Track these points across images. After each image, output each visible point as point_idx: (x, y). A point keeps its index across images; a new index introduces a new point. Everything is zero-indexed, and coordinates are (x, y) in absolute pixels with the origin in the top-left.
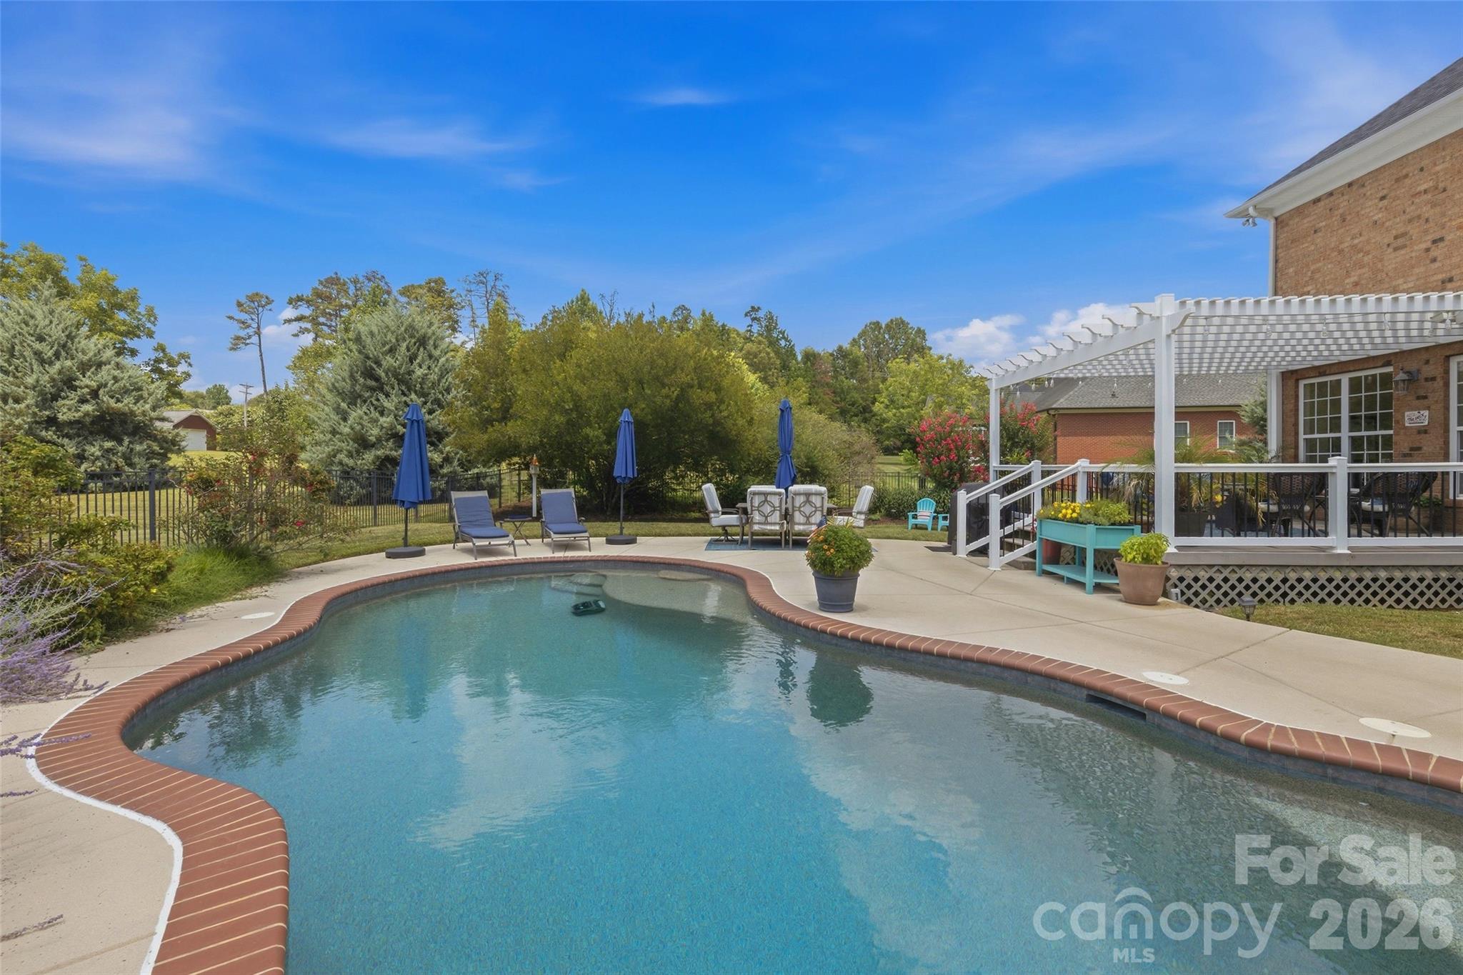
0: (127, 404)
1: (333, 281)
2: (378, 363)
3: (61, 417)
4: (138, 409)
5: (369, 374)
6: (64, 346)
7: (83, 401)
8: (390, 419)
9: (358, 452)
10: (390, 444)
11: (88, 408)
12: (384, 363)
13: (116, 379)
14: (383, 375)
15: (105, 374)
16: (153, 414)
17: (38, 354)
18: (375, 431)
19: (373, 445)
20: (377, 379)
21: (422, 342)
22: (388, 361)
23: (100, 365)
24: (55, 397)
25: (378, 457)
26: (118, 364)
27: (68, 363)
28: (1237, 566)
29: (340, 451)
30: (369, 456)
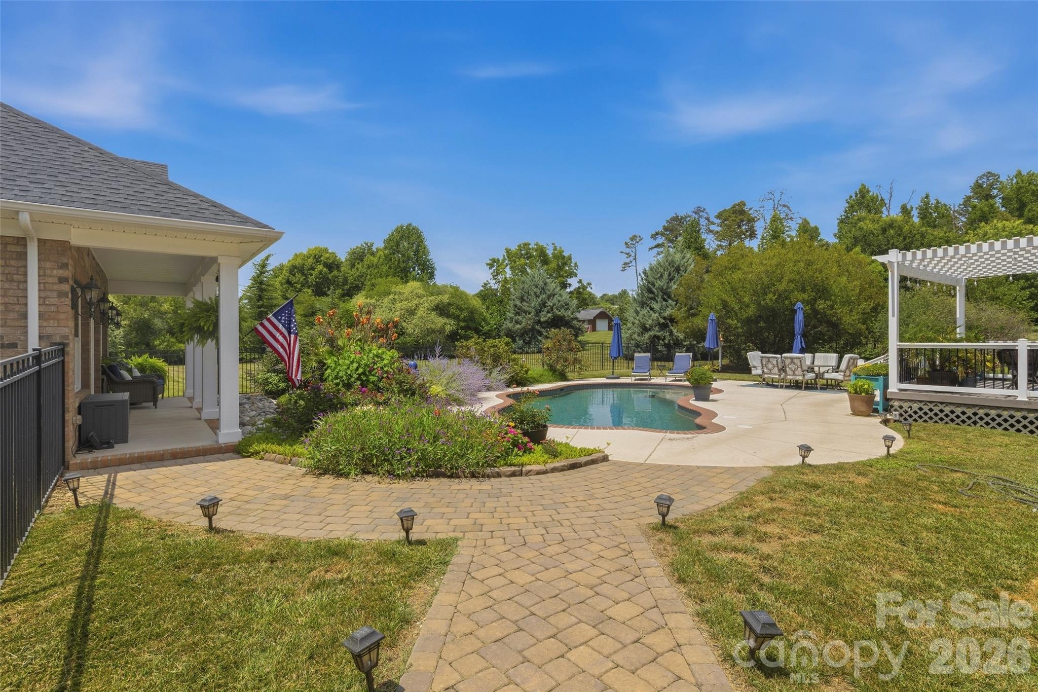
0: (561, 313)
1: (675, 219)
2: (653, 285)
3: (542, 320)
4: (566, 314)
5: (650, 291)
6: (543, 289)
7: (548, 312)
8: (657, 315)
9: (642, 333)
10: (657, 329)
11: (549, 315)
12: (656, 284)
13: (559, 301)
14: (655, 291)
15: (555, 300)
16: (572, 316)
17: (535, 293)
18: (650, 322)
19: (650, 330)
20: (653, 293)
21: (678, 270)
22: (659, 283)
23: (554, 295)
24: (540, 311)
25: (650, 336)
26: (560, 294)
27: (544, 296)
28: (939, 403)
29: (634, 333)
30: (647, 336)
